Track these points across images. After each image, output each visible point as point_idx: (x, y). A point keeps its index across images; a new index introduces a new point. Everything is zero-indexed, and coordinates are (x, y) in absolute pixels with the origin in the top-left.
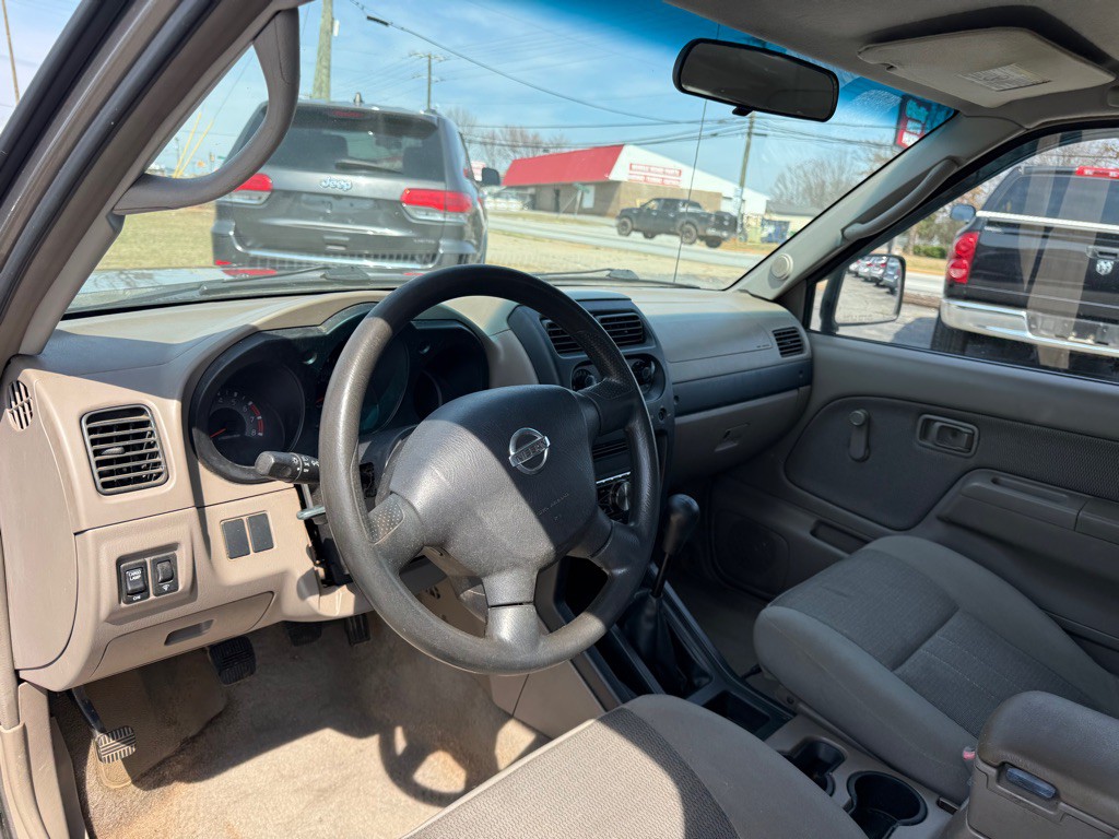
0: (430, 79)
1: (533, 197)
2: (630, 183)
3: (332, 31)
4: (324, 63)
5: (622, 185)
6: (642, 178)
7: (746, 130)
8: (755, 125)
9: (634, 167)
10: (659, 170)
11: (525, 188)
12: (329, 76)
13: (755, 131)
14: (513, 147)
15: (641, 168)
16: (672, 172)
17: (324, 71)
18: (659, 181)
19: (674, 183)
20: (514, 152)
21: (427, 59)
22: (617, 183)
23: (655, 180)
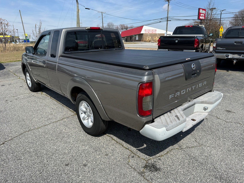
0: (102, 17)
1: (126, 39)
2: (145, 34)
3: (79, 12)
4: (78, 18)
5: (144, 34)
6: (148, 32)
7: (166, 20)
8: (168, 19)
9: (146, 30)
10: (151, 30)
11: (125, 37)
12: (79, 21)
13: (168, 20)
14: (122, 29)
15: (147, 30)
16: (154, 30)
17: (78, 20)
18: (152, 32)
19: (155, 32)
20: (122, 30)
21: (101, 13)
22: (143, 34)
23: (150, 32)
